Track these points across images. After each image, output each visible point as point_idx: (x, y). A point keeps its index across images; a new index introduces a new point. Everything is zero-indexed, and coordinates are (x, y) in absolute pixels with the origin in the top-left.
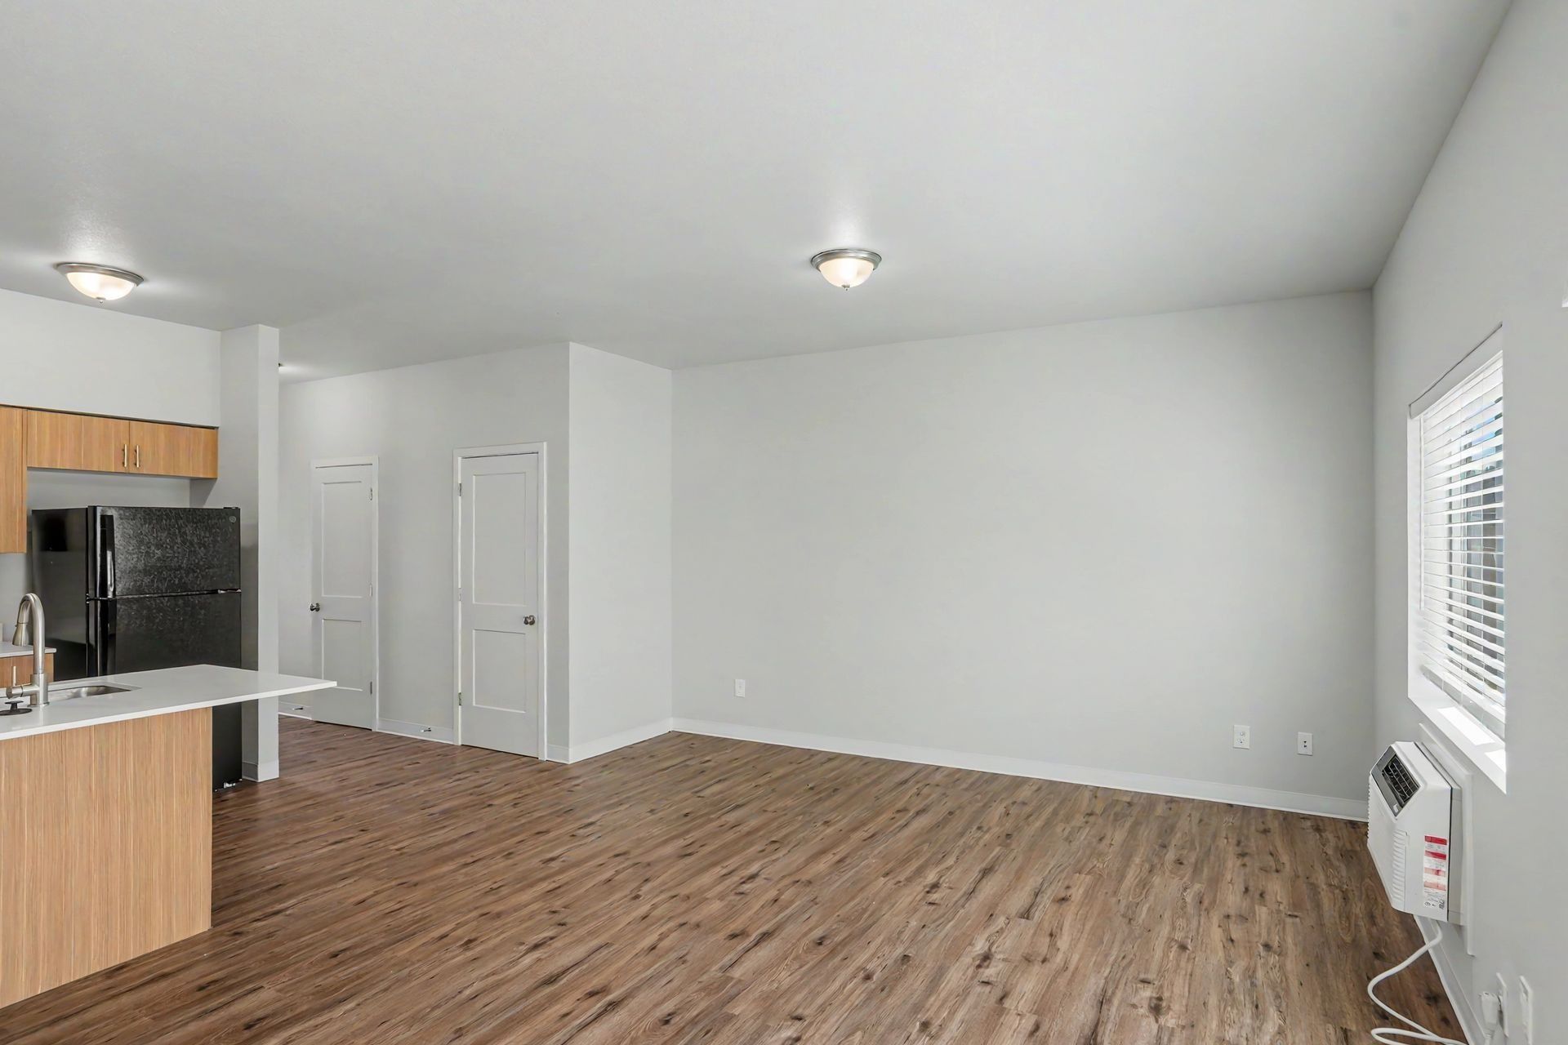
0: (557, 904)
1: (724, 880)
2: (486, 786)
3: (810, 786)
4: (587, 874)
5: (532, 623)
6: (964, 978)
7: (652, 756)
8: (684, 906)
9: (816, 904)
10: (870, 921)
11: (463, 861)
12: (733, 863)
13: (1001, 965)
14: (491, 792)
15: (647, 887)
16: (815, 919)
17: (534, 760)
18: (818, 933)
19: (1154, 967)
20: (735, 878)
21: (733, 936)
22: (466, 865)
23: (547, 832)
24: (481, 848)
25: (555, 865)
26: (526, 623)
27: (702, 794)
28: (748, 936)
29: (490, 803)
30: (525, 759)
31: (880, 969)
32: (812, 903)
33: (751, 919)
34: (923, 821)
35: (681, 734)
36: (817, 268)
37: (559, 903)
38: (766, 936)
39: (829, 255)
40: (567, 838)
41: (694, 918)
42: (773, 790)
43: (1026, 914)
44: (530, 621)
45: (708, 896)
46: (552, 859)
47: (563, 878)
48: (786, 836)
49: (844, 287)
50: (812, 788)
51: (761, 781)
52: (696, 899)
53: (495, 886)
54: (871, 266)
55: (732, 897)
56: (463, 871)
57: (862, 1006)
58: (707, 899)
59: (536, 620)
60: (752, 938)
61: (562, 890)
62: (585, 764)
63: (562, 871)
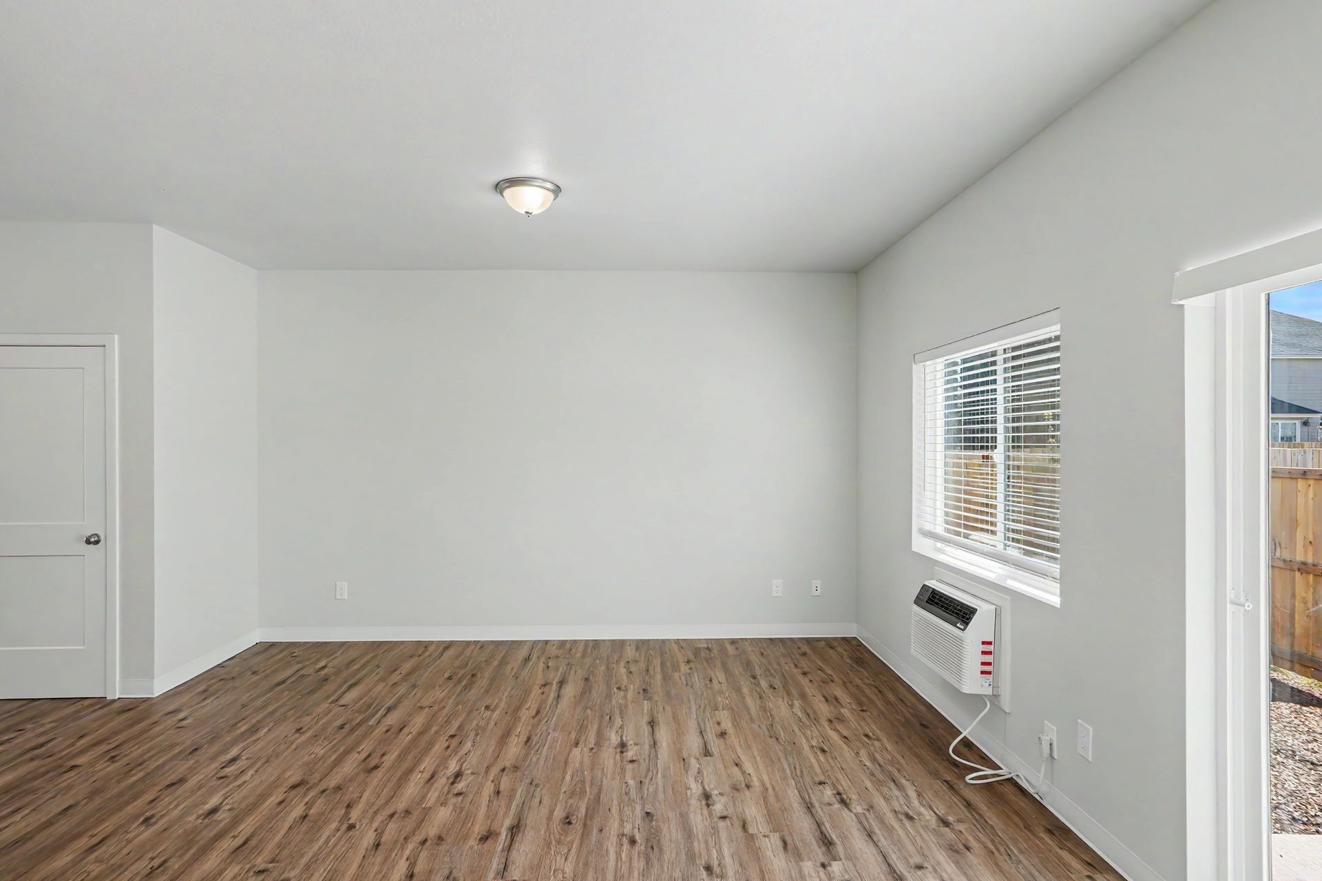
0: (260, 862)
1: (432, 784)
2: (50, 745)
3: (447, 675)
4: (273, 817)
5: (97, 542)
6: (705, 818)
7: (254, 673)
8: (410, 823)
9: (537, 786)
10: (596, 790)
11: (84, 842)
12: (428, 764)
13: (723, 799)
14: (61, 751)
15: (355, 815)
16: (546, 801)
17: (101, 702)
18: (559, 813)
19: (818, 770)
20: (442, 781)
21: (484, 839)
22: (92, 849)
23: (182, 781)
24: (100, 821)
25: (222, 816)
26: (88, 542)
27: (342, 702)
28: (498, 834)
29: (73, 763)
30: (87, 703)
31: (636, 830)
32: (532, 788)
33: (487, 817)
34: (570, 691)
35: (273, 645)
36: (501, 193)
37: (260, 860)
38: (515, 830)
39: (514, 182)
40: (214, 782)
41: (432, 830)
42: (414, 686)
43: (707, 753)
44: (92, 541)
45: (428, 805)
46: (214, 811)
47: (246, 828)
48: (460, 728)
49: (527, 213)
50: (450, 678)
51: (395, 677)
52: (416, 813)
53: (156, 863)
54: (552, 196)
55: (453, 800)
56: (93, 857)
57: (648, 869)
58: (430, 808)
59: (102, 538)
60: (503, 836)
61: (253, 843)
62: (174, 695)
63: (236, 821)
